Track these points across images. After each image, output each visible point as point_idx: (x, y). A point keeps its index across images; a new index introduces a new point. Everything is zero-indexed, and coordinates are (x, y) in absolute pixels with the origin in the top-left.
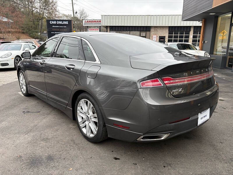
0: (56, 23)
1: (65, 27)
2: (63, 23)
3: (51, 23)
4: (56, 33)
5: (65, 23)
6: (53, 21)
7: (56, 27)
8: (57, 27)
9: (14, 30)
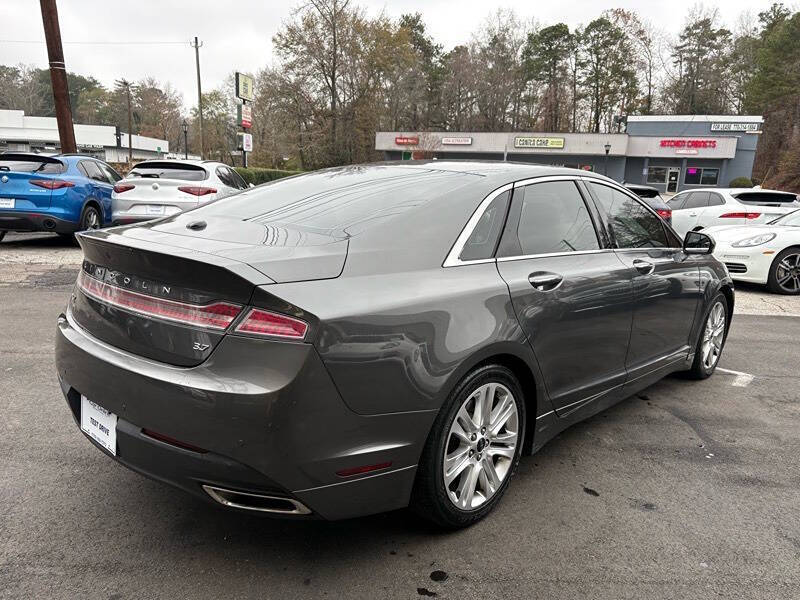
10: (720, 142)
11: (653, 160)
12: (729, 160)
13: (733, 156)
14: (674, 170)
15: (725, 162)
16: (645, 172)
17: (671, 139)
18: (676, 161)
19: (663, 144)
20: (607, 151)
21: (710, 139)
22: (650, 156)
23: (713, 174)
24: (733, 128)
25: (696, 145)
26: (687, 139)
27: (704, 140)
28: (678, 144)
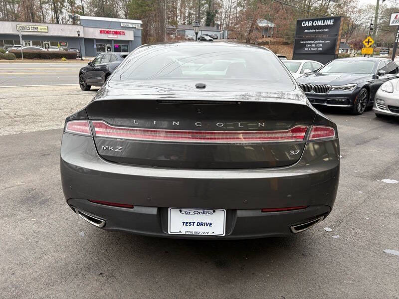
0: (312, 24)
1: (326, 30)
2: (324, 23)
3: (303, 25)
4: (308, 42)
5: (328, 22)
6: (307, 22)
7: (310, 31)
8: (312, 31)
9: (275, 40)
10: (126, 32)
11: (98, 40)
12: (131, 41)
13: (133, 39)
14: (108, 45)
15: (130, 42)
16: (95, 46)
17: (104, 30)
18: (109, 41)
19: (101, 32)
20: (79, 35)
21: (122, 31)
22: (96, 38)
23: (126, 48)
24: (130, 26)
25: (116, 33)
26: (112, 30)
27: (120, 31)
28: (108, 32)
